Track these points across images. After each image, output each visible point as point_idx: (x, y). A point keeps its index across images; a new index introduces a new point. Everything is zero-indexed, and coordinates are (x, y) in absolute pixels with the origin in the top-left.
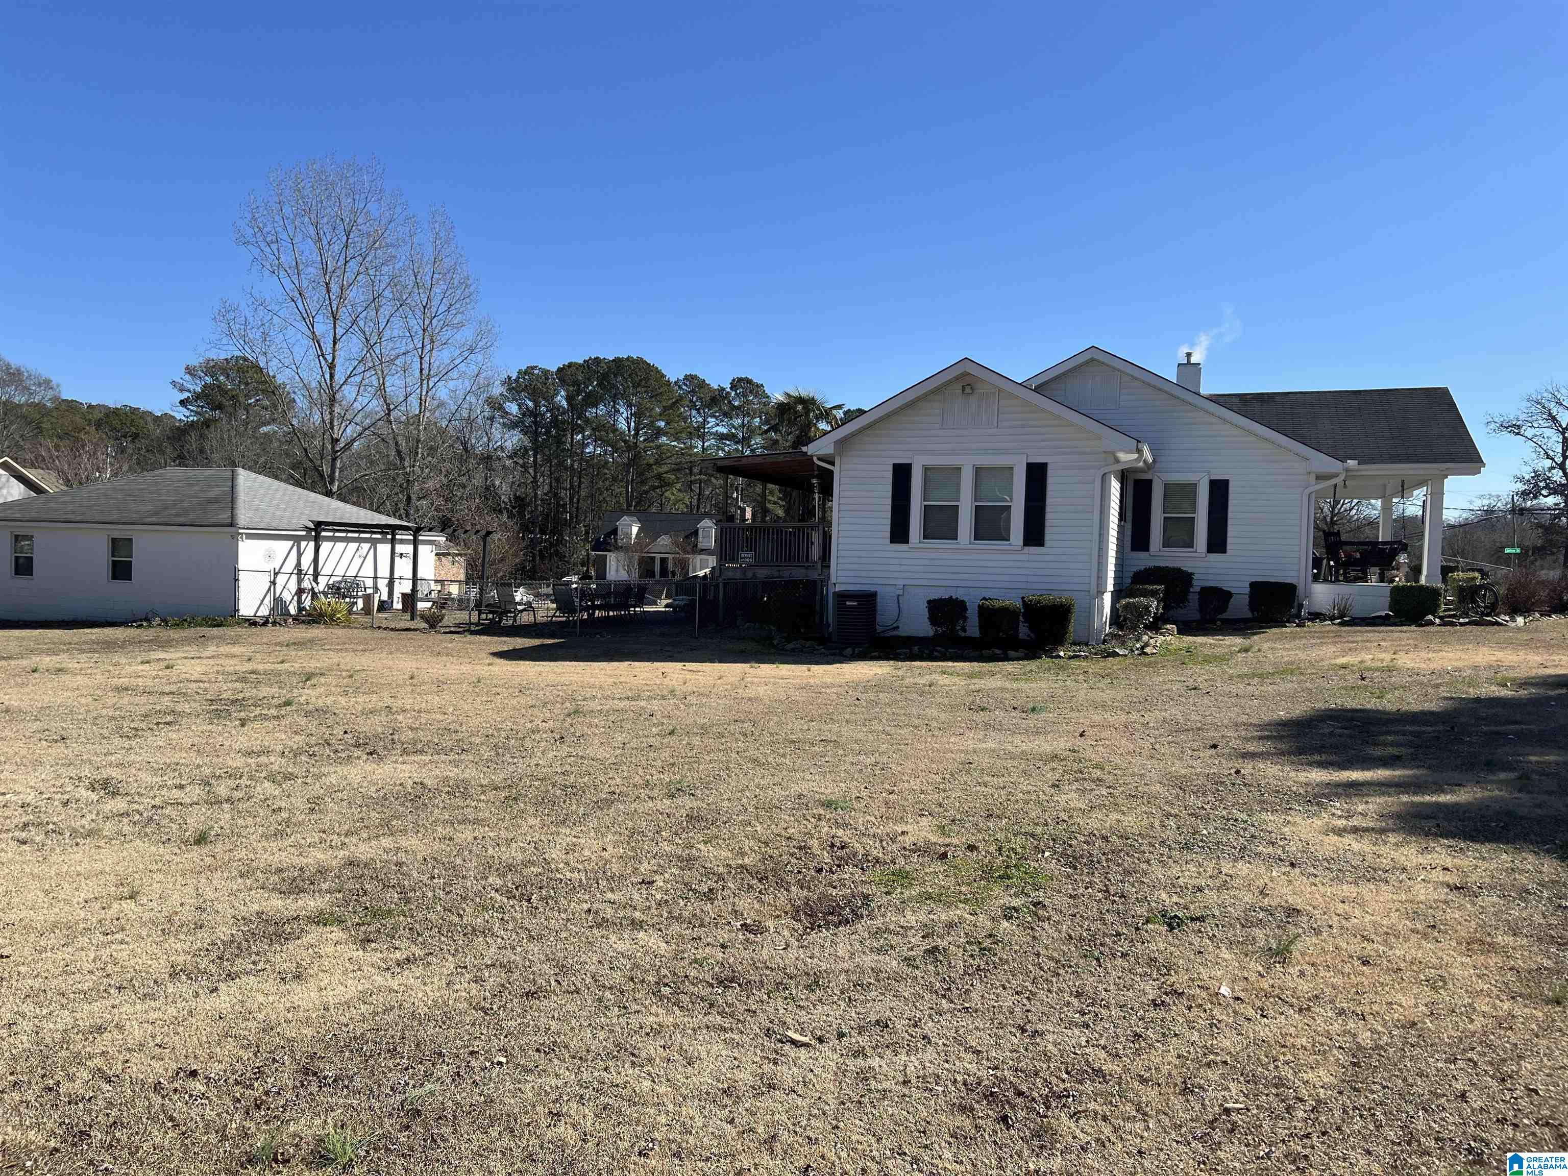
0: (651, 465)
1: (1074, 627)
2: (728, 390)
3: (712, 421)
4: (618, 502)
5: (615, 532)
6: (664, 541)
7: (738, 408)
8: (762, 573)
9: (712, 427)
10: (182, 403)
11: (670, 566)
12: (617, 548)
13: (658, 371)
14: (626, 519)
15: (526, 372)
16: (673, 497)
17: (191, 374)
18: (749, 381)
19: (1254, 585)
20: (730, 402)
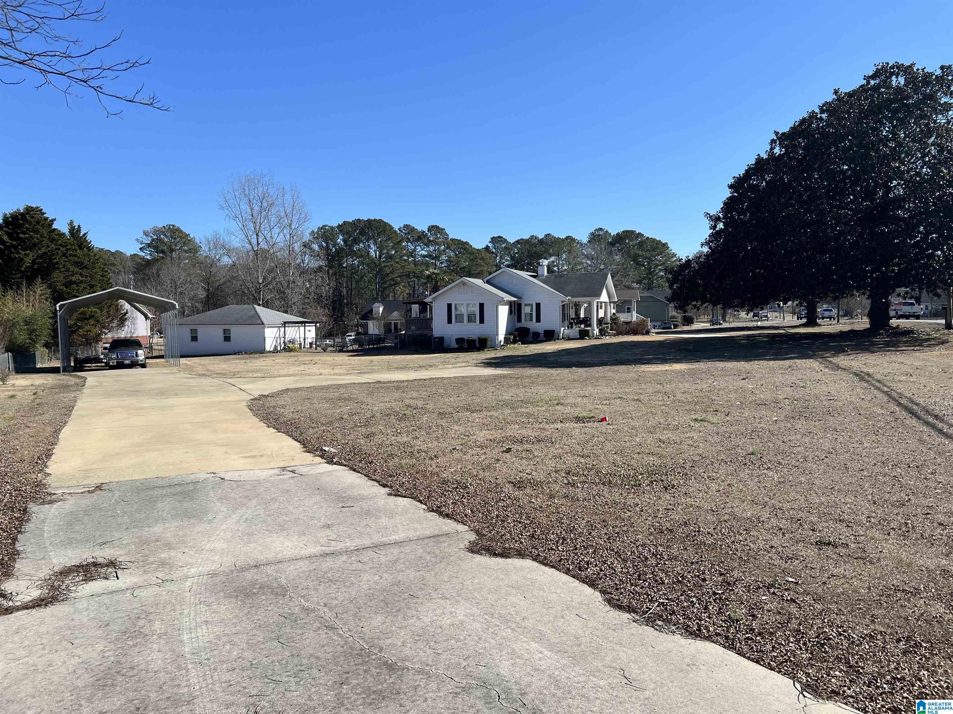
0: (388, 274)
1: (489, 343)
2: (427, 232)
3: (419, 249)
4: (372, 293)
5: (371, 311)
6: (396, 314)
7: (433, 241)
8: (418, 332)
9: (419, 252)
10: (141, 249)
11: (399, 327)
12: (373, 319)
13: (390, 226)
14: (376, 305)
15: (322, 228)
16: (400, 290)
17: (146, 235)
18: (437, 227)
19: (545, 331)
20: (428, 238)
